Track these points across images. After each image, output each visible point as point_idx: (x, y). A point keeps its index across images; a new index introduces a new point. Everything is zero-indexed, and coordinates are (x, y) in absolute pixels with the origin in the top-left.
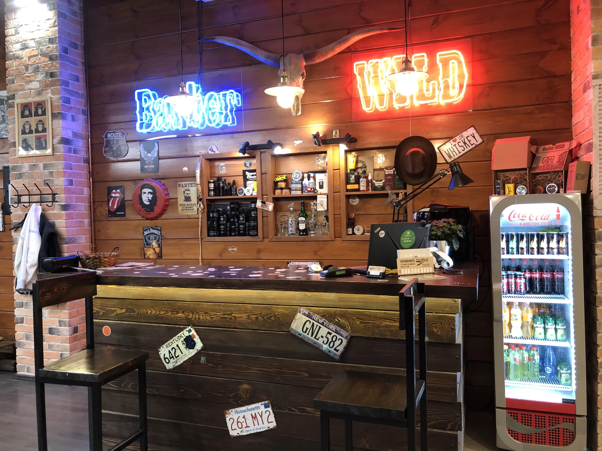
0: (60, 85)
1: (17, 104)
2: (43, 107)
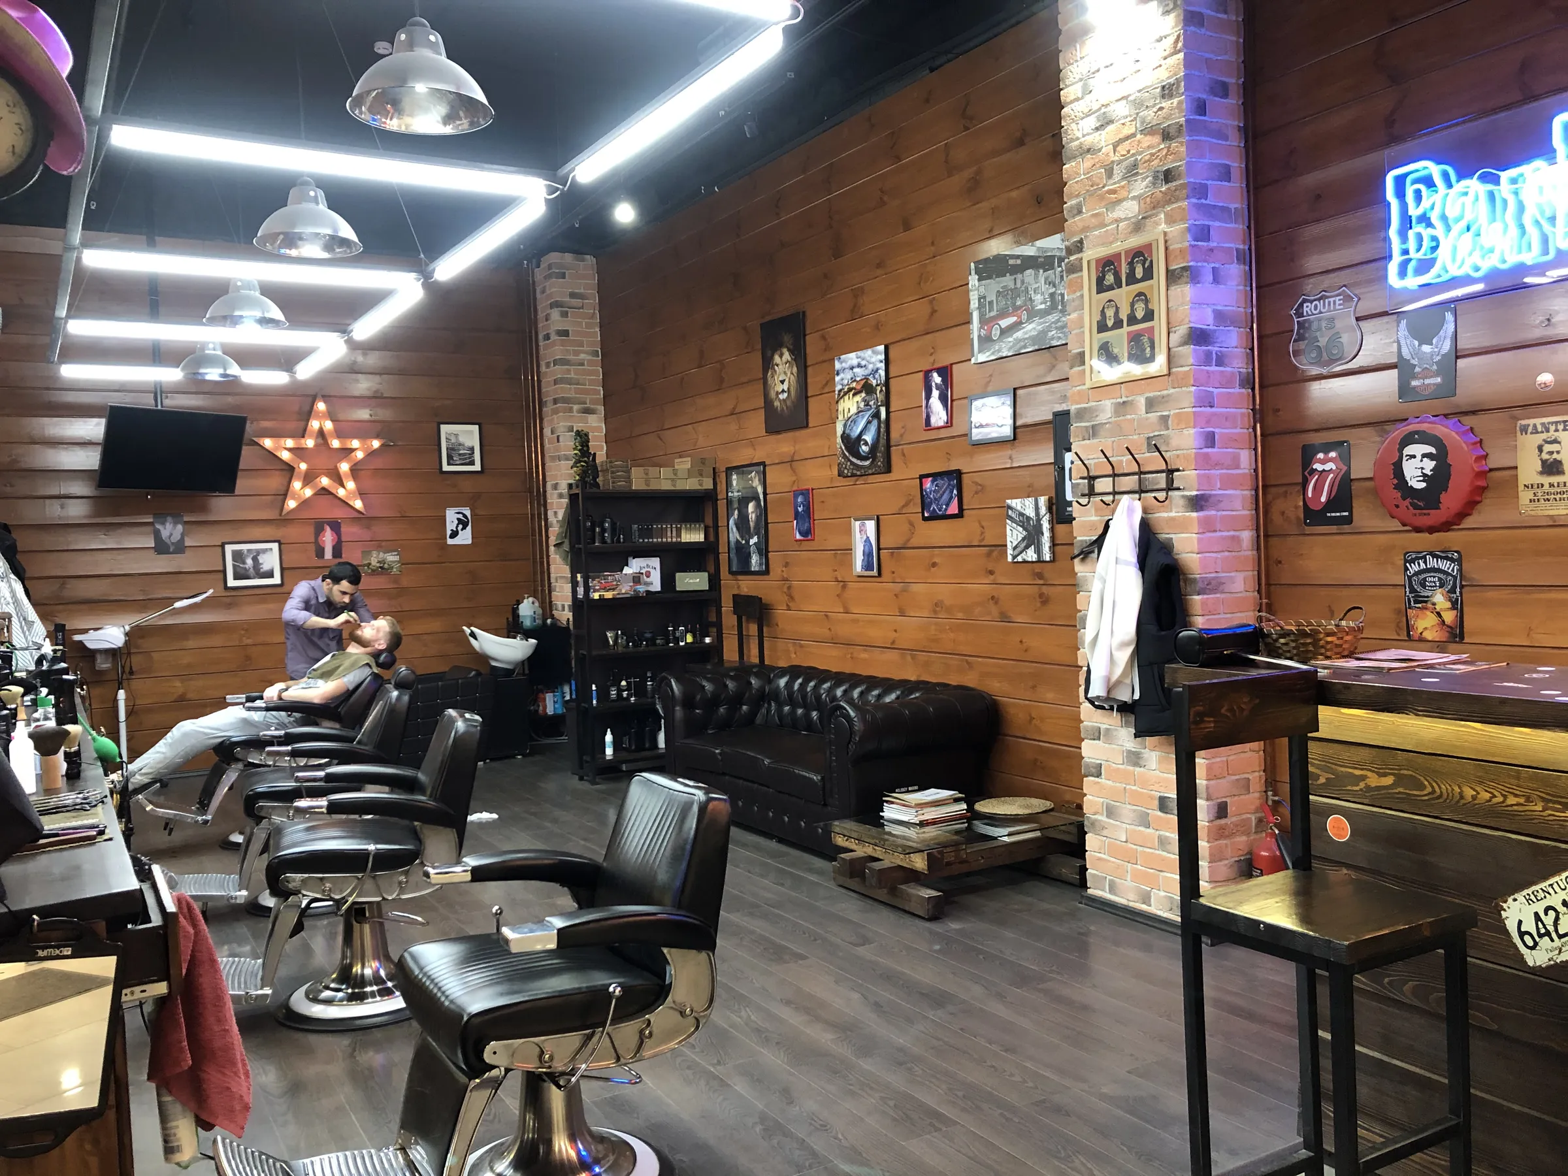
0: (1188, 197)
1: (1089, 262)
2: (1145, 260)
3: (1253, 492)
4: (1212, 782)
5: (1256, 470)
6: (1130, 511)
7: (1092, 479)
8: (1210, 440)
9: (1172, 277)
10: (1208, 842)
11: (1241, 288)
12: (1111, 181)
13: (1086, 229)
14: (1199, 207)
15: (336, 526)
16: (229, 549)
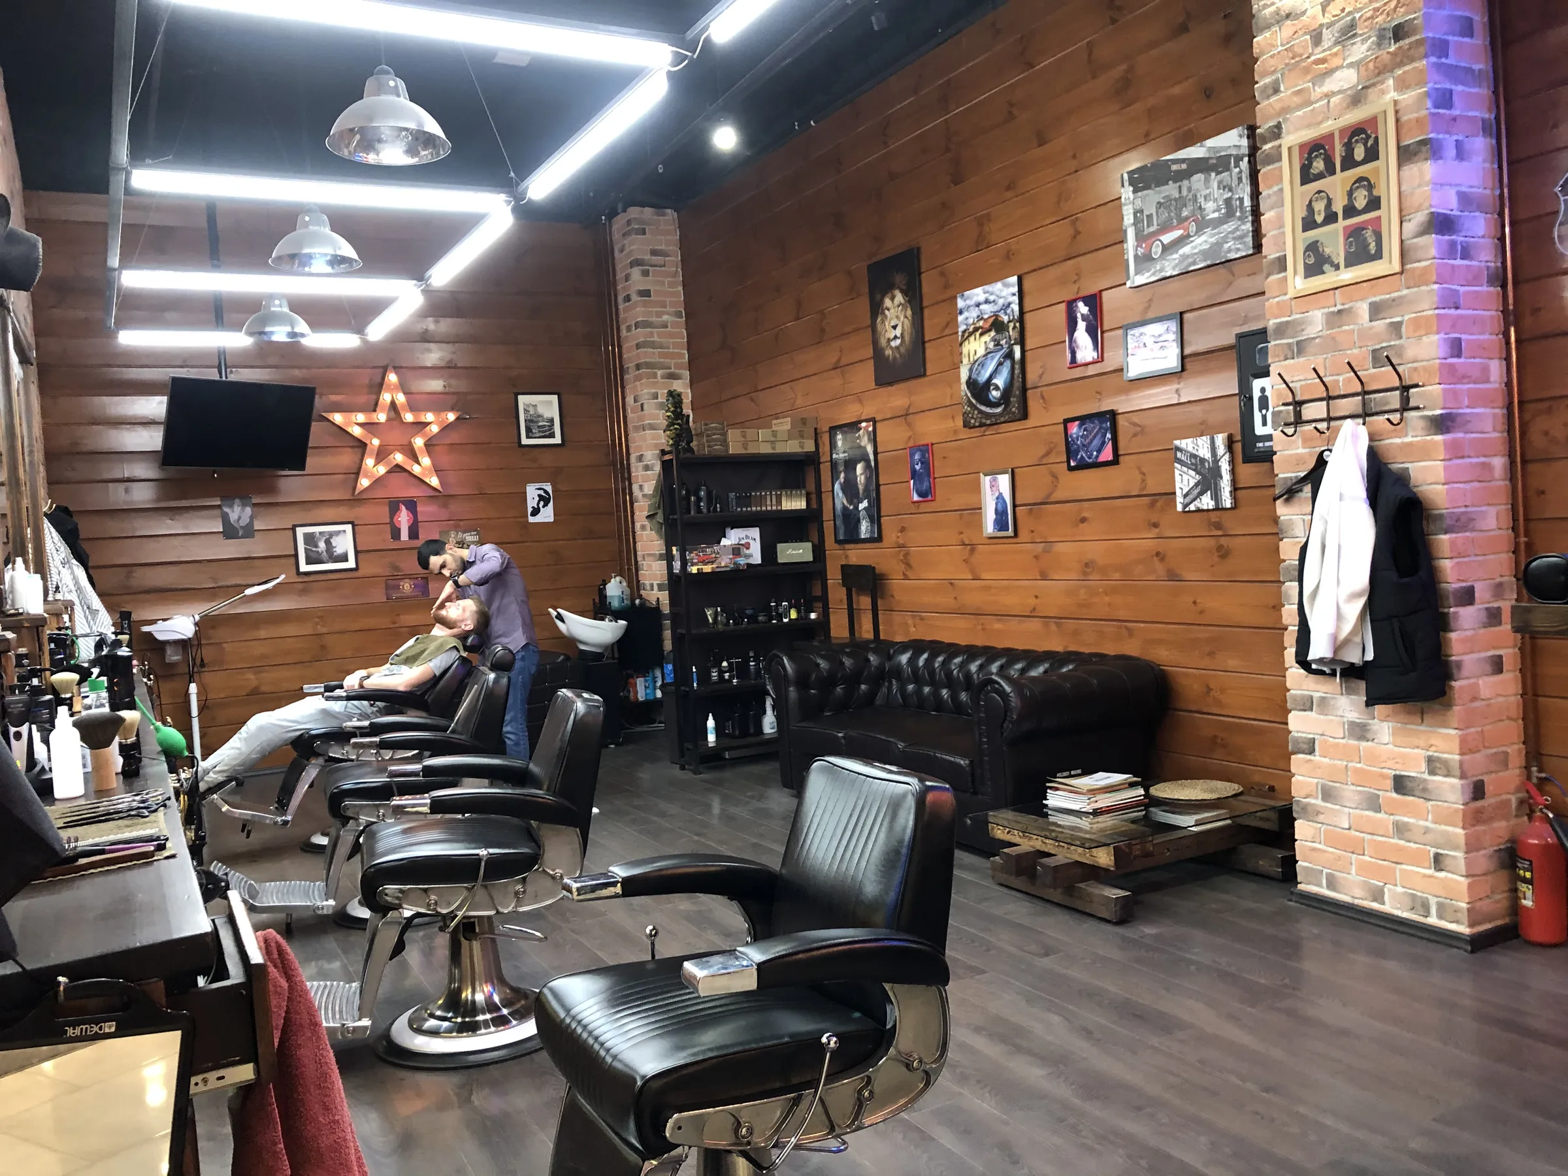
0: (1426, 56)
1: (1290, 149)
2: (1368, 137)
3: (1505, 411)
4: (1466, 757)
5: (1509, 384)
6: (1355, 437)
7: (1298, 404)
8: (1456, 348)
9: (1406, 155)
10: (1464, 828)
11: (1487, 165)
12: (1319, 49)
13: (1286, 110)
14: (1439, 67)
15: (411, 505)
16: (300, 532)
